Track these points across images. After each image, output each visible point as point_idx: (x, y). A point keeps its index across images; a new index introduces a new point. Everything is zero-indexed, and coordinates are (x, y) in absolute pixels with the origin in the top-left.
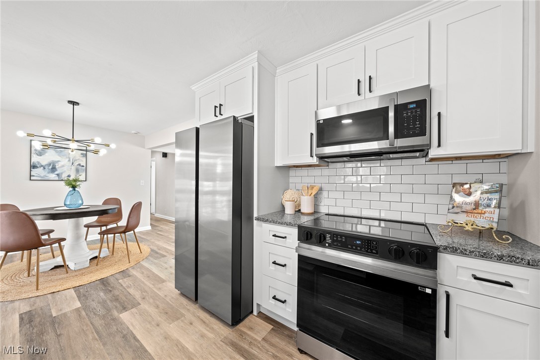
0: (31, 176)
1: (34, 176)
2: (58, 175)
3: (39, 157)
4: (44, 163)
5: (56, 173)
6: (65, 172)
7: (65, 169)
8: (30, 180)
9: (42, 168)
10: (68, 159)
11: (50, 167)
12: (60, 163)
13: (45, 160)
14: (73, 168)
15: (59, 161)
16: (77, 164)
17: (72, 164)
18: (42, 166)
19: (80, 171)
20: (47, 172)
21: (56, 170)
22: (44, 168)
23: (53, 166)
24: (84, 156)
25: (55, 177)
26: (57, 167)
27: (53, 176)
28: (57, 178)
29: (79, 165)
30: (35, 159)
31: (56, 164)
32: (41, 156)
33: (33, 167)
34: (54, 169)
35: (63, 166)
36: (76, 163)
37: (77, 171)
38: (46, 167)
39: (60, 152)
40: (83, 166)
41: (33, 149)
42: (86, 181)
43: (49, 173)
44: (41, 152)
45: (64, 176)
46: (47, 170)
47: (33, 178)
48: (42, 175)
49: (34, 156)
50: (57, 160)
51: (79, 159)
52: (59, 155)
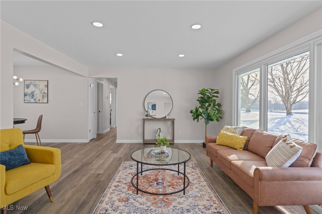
0: (24, 100)
2: (34, 99)
3: (27, 89)
4: (29, 93)
5: (34, 98)
6: (38, 97)
9: (28, 96)
10: (39, 90)
11: (32, 95)
12: (35, 92)
13: (29, 91)
14: (41, 95)
15: (35, 91)
16: (43, 92)
19: (44, 97)
21: (34, 97)
22: (29, 96)
24: (46, 87)
26: (34, 95)
27: (32, 100)
28: (34, 102)
29: (44, 92)
30: (26, 90)
31: (34, 93)
32: (28, 88)
33: (25, 95)
34: (33, 96)
35: (37, 94)
36: (42, 92)
37: (43, 97)
38: (30, 95)
39: (35, 86)
40: (46, 93)
41: (25, 85)
42: (47, 103)
43: (31, 98)
44: (28, 87)
45: (37, 100)
46: (30, 97)
47: (25, 102)
48: (28, 100)
49: (25, 89)
50: (34, 90)
51: (44, 89)
52: (35, 87)
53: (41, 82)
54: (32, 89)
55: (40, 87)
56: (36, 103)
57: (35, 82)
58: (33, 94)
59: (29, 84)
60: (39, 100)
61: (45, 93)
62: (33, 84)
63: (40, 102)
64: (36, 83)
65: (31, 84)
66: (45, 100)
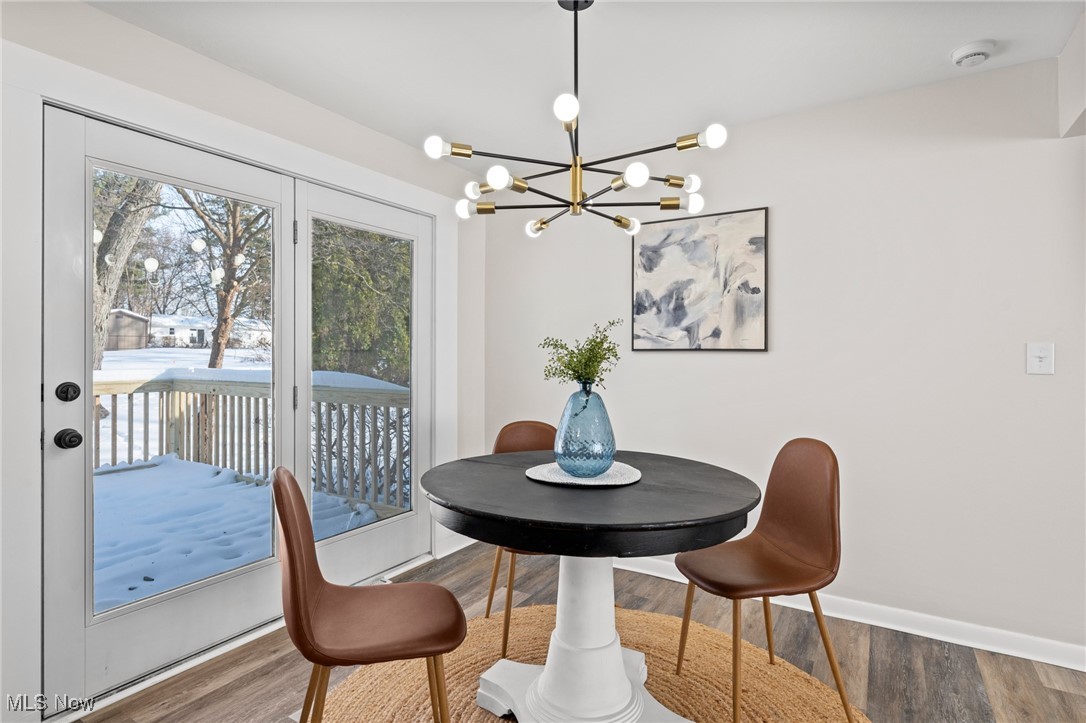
0: (634, 337)
1: (639, 337)
2: (688, 330)
3: (648, 275)
4: (657, 295)
5: (685, 323)
6: (705, 317)
7: (706, 306)
8: (633, 349)
9: (654, 309)
10: (712, 271)
11: (672, 306)
12: (692, 286)
13: (655, 284)
14: (728, 301)
15: (690, 281)
16: (738, 283)
17: (725, 286)
18: (654, 303)
19: (747, 311)
20: (663, 324)
21: (685, 314)
22: (659, 311)
23: (677, 299)
24: (757, 250)
25: (681, 338)
26: (686, 302)
27: (677, 336)
28: (686, 344)
29: (745, 285)
30: (645, 282)
31: (685, 294)
32: (651, 270)
33: (638, 308)
34: (679, 312)
35: (701, 298)
36: (735, 284)
37: (740, 312)
38: (663, 307)
39: (690, 248)
40: (755, 291)
41: (637, 251)
42: (766, 350)
43: (668, 325)
44: (652, 259)
45: (704, 331)
46: (664, 314)
47: (638, 344)
48: (655, 334)
49: (639, 271)
50: (684, 278)
51: (743, 264)
52: (689, 260)
53: (725, 221)
54: (673, 267)
55: (722, 257)
56: (699, 349)
57: (691, 230)
58: (680, 299)
59: (654, 242)
60: (716, 334)
61: (751, 286)
62: (681, 243)
63: (723, 343)
64: (696, 236)
65: (670, 240)
66: (753, 335)
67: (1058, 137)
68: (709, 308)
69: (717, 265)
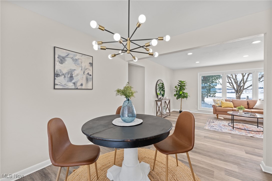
0: (55, 85)
1: (57, 85)
2: (74, 83)
3: (61, 65)
4: (64, 72)
5: (73, 81)
6: (79, 80)
7: (79, 77)
8: (54, 89)
9: (63, 76)
10: (81, 68)
11: (69, 76)
12: (75, 71)
13: (64, 68)
14: (85, 77)
15: (75, 70)
16: (87, 73)
17: (84, 73)
18: (63, 74)
19: (89, 80)
20: (66, 81)
21: (73, 79)
22: (65, 77)
23: (71, 74)
24: (90, 66)
25: (72, 85)
26: (73, 75)
27: (71, 85)
28: (73, 87)
29: (88, 74)
31: (73, 73)
32: (62, 63)
33: (56, 75)
34: (71, 77)
35: (77, 75)
36: (86, 73)
37: (87, 80)
38: (66, 76)
39: (75, 61)
40: (90, 75)
41: (56, 56)
42: (92, 89)
43: (68, 82)
44: (62, 60)
45: (79, 84)
46: (66, 78)
47: (56, 87)
48: (63, 84)
49: (57, 63)
50: (74, 68)
51: (88, 68)
52: (75, 64)
53: (84, 56)
54: (68, 66)
55: (83, 65)
56: (77, 89)
57: (75, 56)
58: (72, 74)
59: (64, 55)
60: (82, 85)
61: (90, 74)
62: (72, 58)
63: (83, 87)
64: (77, 58)
65: (68, 56)
67: (125, 60)
68: (80, 78)
69: (82, 67)
